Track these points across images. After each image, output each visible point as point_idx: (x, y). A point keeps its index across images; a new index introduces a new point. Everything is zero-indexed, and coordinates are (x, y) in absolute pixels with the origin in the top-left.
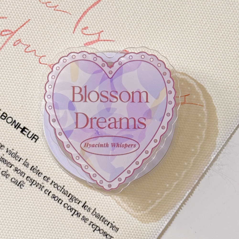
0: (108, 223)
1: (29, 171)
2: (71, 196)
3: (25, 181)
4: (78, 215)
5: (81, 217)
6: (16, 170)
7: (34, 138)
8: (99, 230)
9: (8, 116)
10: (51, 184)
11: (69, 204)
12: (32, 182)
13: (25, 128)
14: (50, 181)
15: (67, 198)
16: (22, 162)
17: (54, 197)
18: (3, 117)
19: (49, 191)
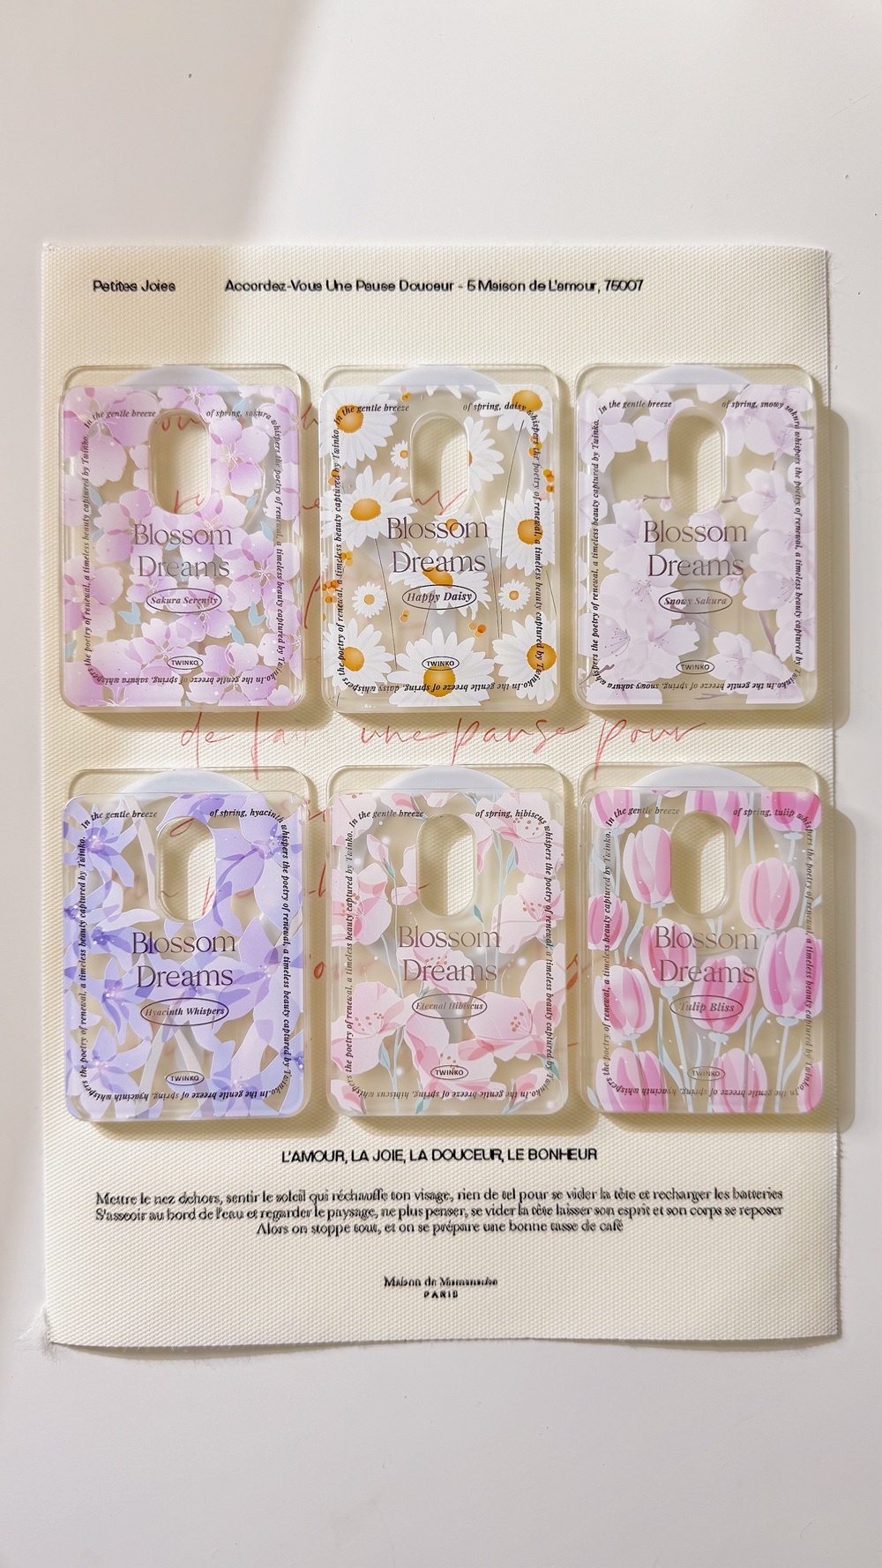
0: (762, 1195)
1: (615, 1200)
2: (691, 1195)
3: (619, 1217)
4: (718, 1212)
5: (723, 1212)
6: (598, 1212)
7: (590, 1154)
8: (758, 1211)
9: (538, 1151)
10: (655, 1198)
11: (696, 1206)
12: (629, 1213)
13: (569, 1151)
14: (651, 1195)
15: (688, 1200)
16: (598, 1197)
17: (670, 1212)
18: (533, 1157)
19: (659, 1208)
